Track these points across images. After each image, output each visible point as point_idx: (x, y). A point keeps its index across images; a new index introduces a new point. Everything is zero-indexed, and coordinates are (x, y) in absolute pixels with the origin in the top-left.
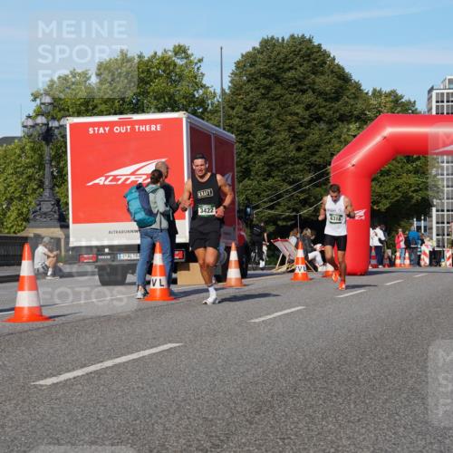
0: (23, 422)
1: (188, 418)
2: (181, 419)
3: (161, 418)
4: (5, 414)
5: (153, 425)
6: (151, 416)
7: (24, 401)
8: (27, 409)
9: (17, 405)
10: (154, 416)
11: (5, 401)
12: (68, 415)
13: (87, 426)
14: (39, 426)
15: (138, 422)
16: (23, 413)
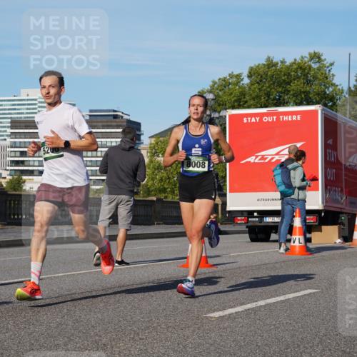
0: (199, 344)
1: (330, 350)
2: (324, 350)
3: (307, 348)
4: (185, 338)
5: (301, 353)
6: (299, 346)
7: (199, 329)
8: (201, 335)
9: (194, 331)
10: (301, 347)
11: (185, 328)
12: (233, 341)
13: (249, 351)
14: (212, 348)
15: (289, 350)
16: (199, 337)
